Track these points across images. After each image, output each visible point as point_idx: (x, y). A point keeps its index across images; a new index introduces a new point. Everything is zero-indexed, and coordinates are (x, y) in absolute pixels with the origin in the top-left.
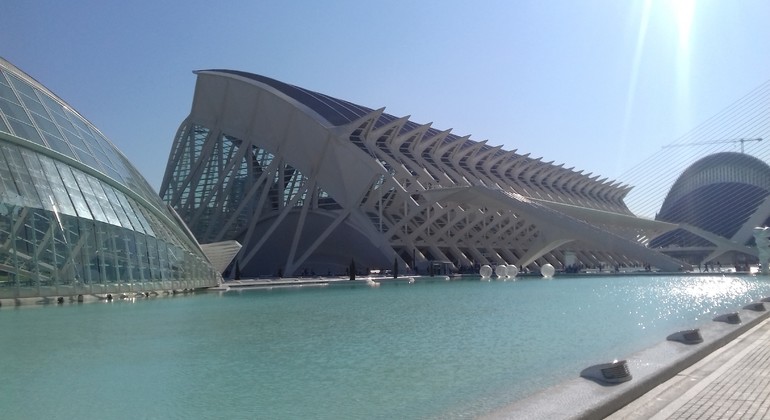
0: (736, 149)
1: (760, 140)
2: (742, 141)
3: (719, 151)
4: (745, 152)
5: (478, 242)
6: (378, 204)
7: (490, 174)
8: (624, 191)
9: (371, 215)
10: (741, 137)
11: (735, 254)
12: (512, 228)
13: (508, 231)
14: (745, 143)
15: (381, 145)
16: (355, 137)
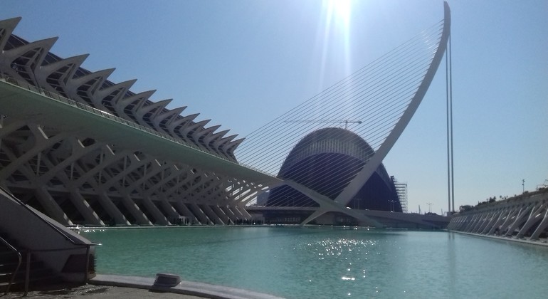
1: (360, 122)
4: (348, 129)
5: (171, 196)
7: (197, 142)
10: (345, 119)
11: (336, 214)
12: (201, 187)
13: (197, 189)
14: (349, 124)
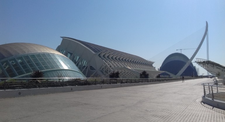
0: (179, 52)
2: (181, 50)
3: (175, 52)
6: (103, 68)
8: (153, 63)
9: (101, 71)
15: (99, 56)
16: (99, 55)
